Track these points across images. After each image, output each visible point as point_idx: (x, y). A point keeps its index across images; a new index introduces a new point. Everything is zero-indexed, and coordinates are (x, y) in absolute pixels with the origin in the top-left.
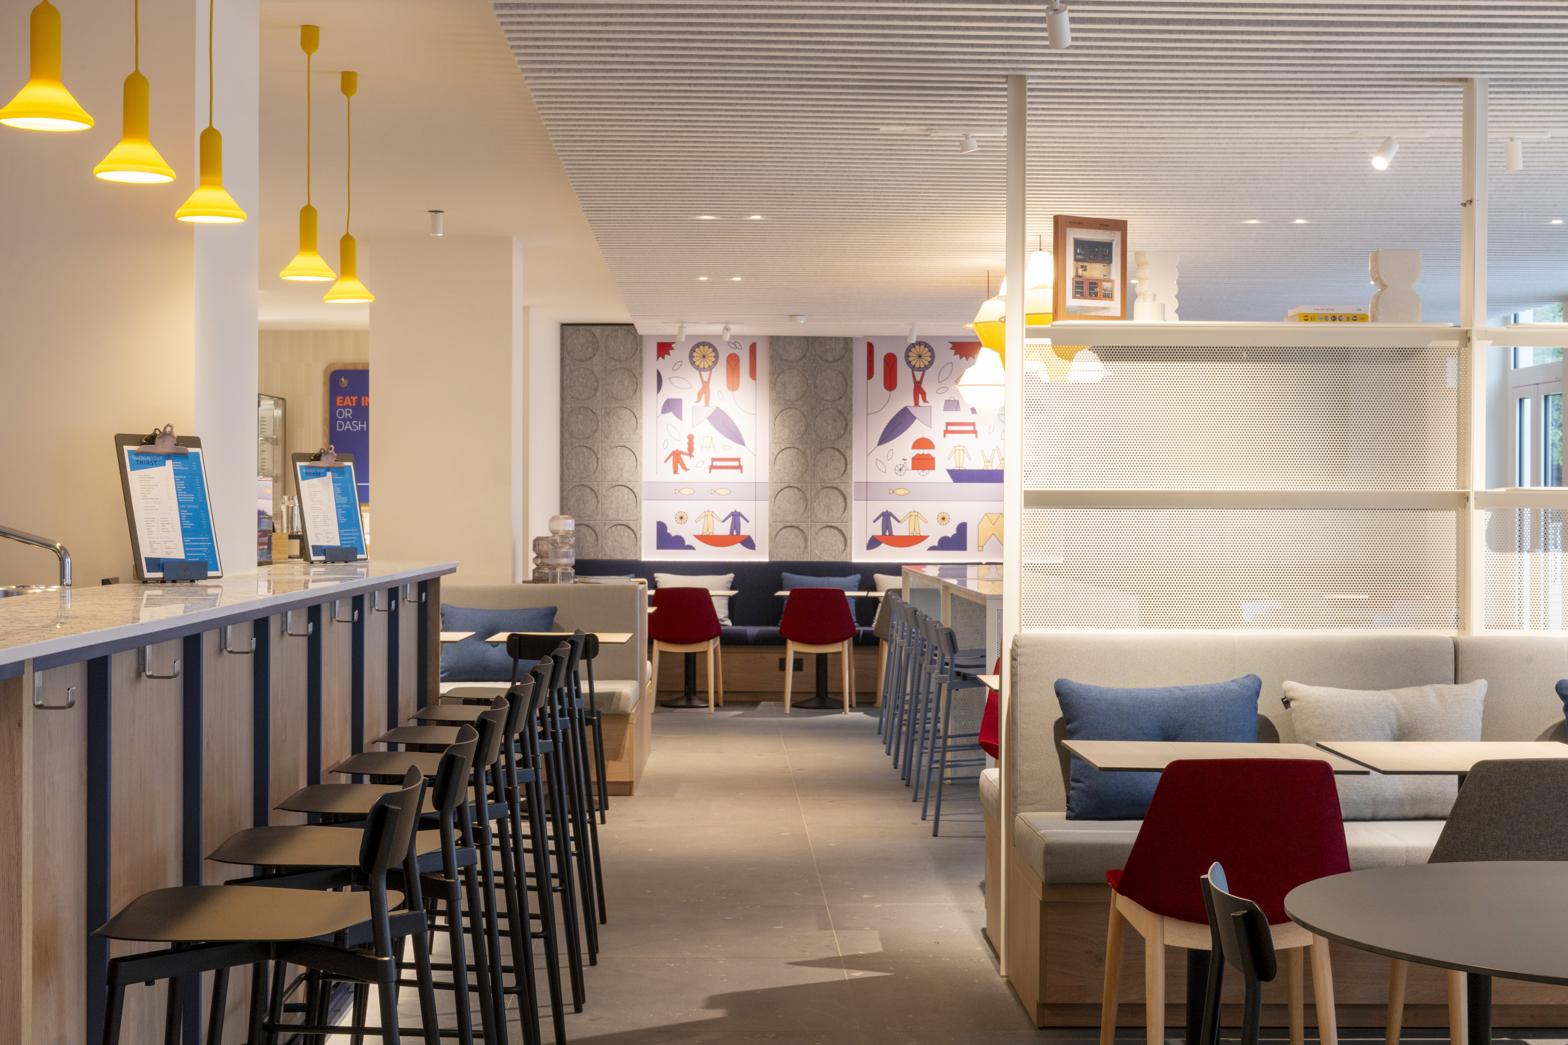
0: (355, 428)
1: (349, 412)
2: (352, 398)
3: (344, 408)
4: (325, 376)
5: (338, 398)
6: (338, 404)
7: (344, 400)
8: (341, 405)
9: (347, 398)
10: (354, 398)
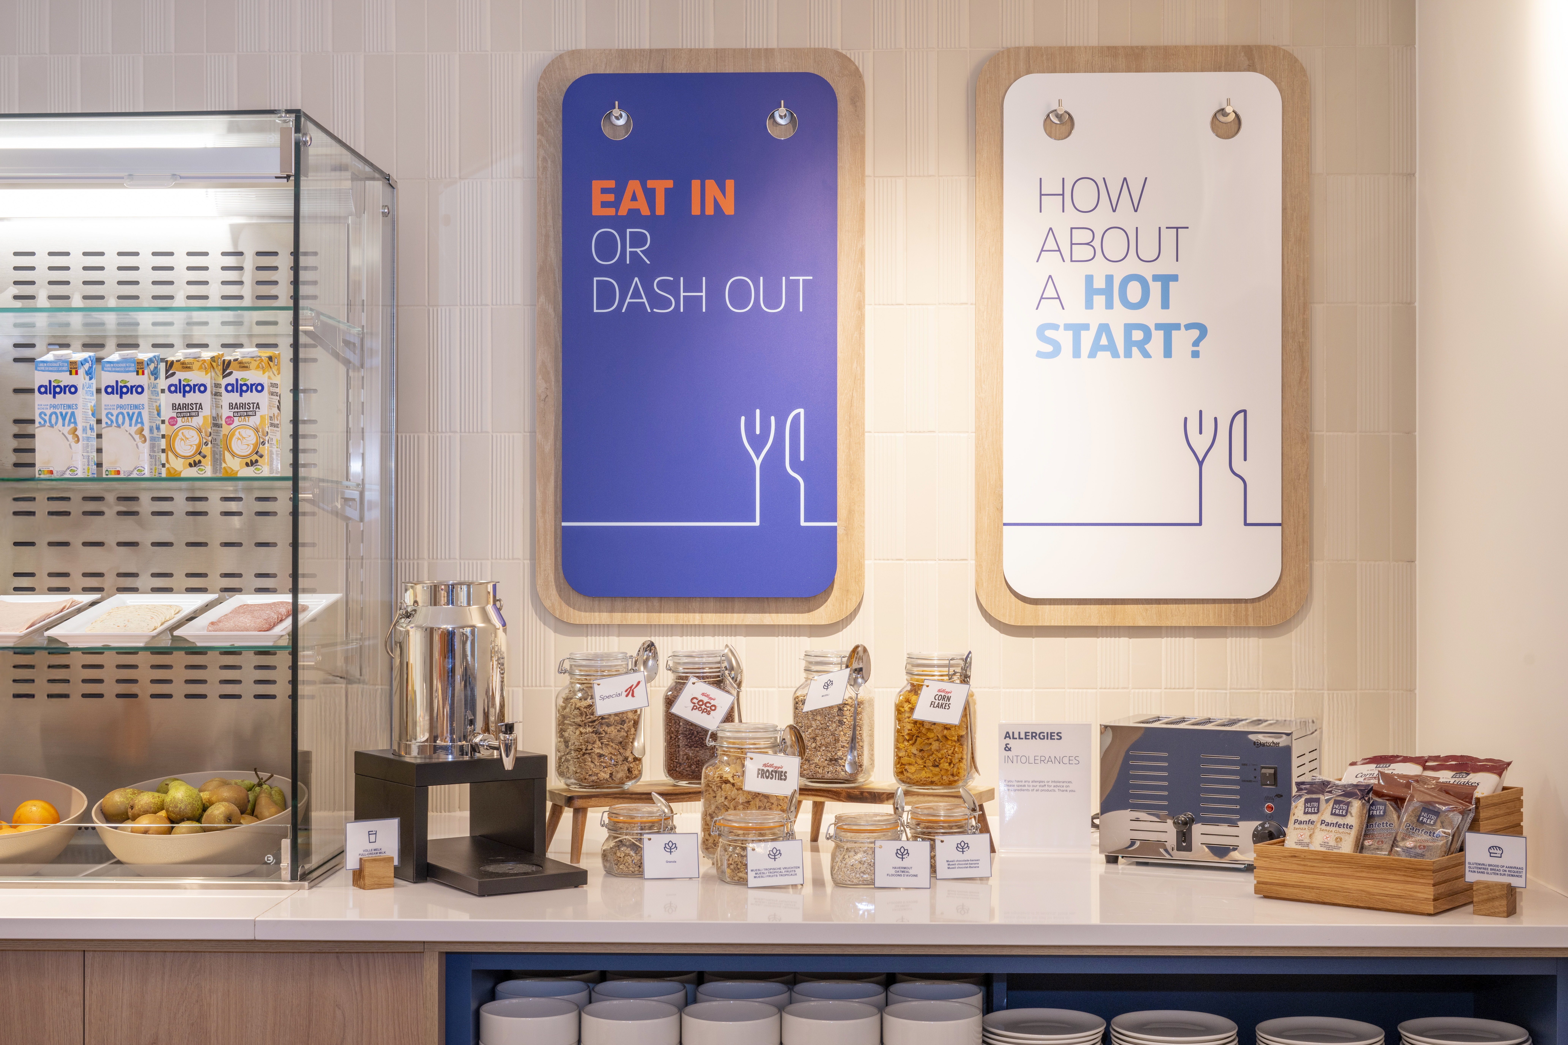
0: (666, 303)
1: (638, 240)
2: (650, 184)
3: (620, 223)
4: (542, 103)
5: (597, 185)
6: (597, 210)
7: (619, 192)
8: (611, 212)
9: (634, 185)
10: (661, 186)
